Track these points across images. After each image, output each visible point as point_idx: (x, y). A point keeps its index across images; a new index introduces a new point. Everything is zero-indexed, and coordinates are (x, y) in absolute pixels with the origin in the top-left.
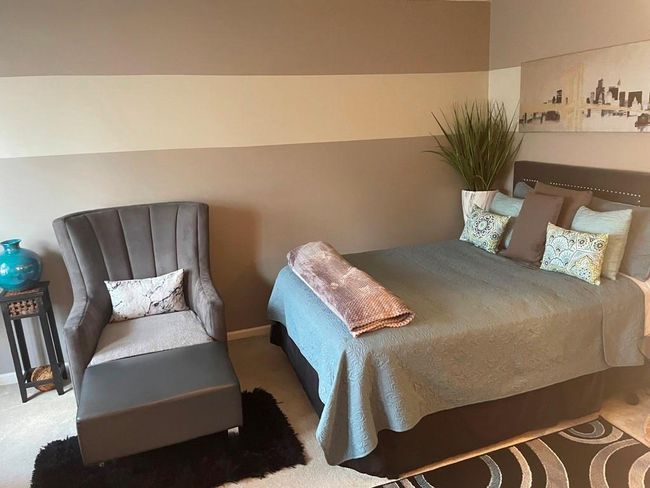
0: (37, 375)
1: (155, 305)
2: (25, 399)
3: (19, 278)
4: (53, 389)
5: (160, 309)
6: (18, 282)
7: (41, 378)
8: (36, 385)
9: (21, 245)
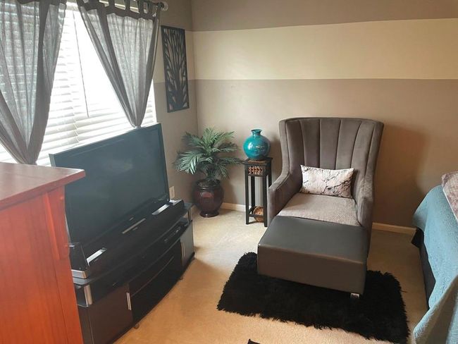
0: (256, 211)
1: (329, 189)
2: (248, 223)
3: (257, 152)
4: (262, 222)
5: (332, 192)
6: (256, 155)
7: (258, 213)
8: (255, 217)
9: (261, 134)
